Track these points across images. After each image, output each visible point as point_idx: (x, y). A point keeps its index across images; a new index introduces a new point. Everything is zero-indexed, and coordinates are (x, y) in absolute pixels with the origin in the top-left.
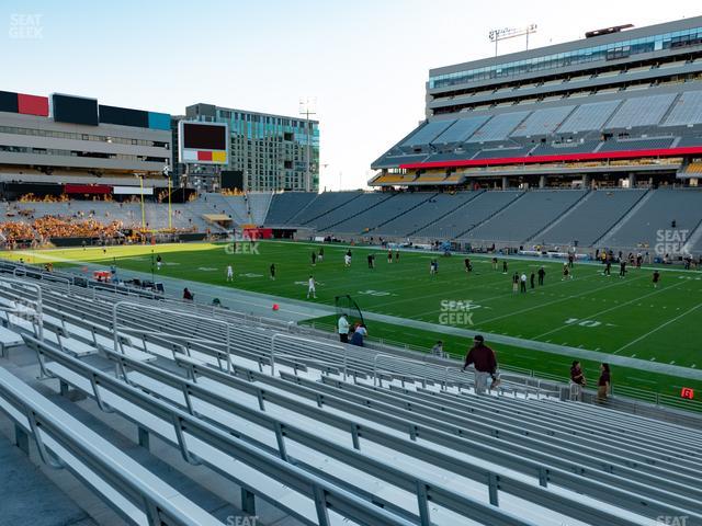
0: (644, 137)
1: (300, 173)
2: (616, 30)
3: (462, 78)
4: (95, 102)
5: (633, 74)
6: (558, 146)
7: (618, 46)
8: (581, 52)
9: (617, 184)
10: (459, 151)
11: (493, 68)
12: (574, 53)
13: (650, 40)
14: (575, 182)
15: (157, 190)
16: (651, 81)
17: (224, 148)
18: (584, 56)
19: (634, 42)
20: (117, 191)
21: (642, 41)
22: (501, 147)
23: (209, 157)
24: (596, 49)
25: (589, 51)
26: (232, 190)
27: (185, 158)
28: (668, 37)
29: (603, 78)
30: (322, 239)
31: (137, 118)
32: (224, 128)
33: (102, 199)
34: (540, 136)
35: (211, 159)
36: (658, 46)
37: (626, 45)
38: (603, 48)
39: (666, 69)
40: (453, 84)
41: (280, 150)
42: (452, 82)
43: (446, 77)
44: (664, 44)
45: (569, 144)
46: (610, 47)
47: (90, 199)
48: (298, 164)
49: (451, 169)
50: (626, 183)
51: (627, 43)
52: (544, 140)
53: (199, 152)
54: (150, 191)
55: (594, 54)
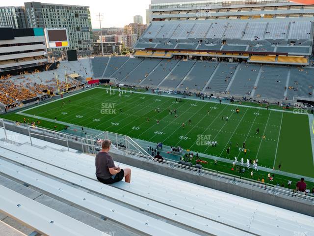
1: (84, 33)
3: (165, 6)
6: (207, 45)
9: (228, 61)
10: (169, 44)
11: (178, 3)
12: (211, 2)
14: (213, 58)
17: (66, 40)
18: (214, 3)
22: (186, 43)
23: (60, 44)
24: (218, 1)
27: (50, 46)
30: (123, 85)
32: (65, 30)
34: (200, 39)
35: (61, 46)
40: (162, 8)
41: (74, 22)
42: (161, 7)
43: (158, 5)
48: (82, 28)
49: (166, 51)
52: (201, 41)
53: (56, 43)
55: (218, 3)
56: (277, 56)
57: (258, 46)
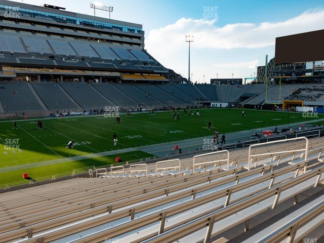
0: (103, 62)
2: (58, 8)
5: (66, 31)
6: (67, 61)
7: (61, 16)
8: (43, 13)
12: (39, 12)
13: (74, 18)
14: (75, 79)
16: (73, 36)
18: (44, 16)
19: (68, 17)
21: (71, 18)
22: (33, 57)
24: (51, 14)
25: (47, 14)
28: (82, 20)
29: (53, 29)
34: (49, 54)
36: (78, 23)
37: (65, 17)
38: (54, 15)
39: (80, 33)
44: (80, 22)
45: (73, 61)
46: (57, 16)
50: (97, 80)
51: (64, 16)
52: (52, 57)
55: (49, 16)
56: (142, 75)
57: (124, 64)
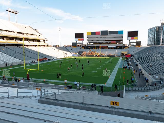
4: (107, 31)
15: (117, 47)
20: (108, 47)
23: (133, 38)
26: (138, 46)
27: (128, 39)
31: (116, 32)
33: (106, 48)
47: (104, 48)
53: (131, 38)
54: (115, 47)
